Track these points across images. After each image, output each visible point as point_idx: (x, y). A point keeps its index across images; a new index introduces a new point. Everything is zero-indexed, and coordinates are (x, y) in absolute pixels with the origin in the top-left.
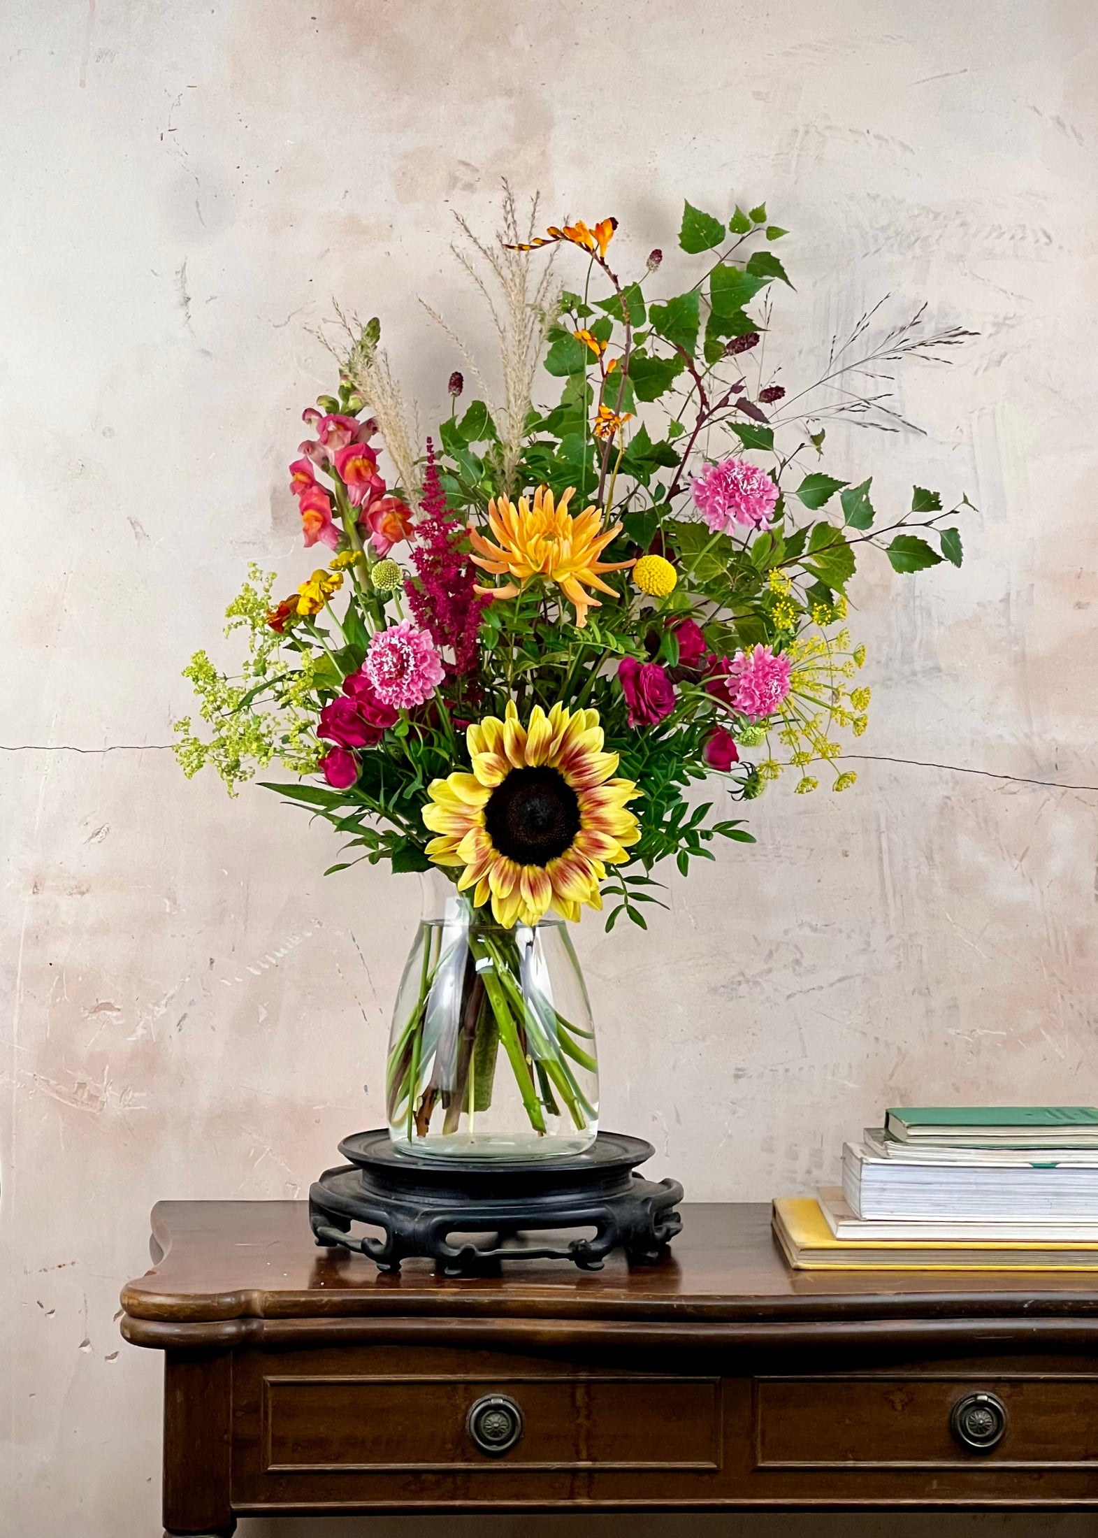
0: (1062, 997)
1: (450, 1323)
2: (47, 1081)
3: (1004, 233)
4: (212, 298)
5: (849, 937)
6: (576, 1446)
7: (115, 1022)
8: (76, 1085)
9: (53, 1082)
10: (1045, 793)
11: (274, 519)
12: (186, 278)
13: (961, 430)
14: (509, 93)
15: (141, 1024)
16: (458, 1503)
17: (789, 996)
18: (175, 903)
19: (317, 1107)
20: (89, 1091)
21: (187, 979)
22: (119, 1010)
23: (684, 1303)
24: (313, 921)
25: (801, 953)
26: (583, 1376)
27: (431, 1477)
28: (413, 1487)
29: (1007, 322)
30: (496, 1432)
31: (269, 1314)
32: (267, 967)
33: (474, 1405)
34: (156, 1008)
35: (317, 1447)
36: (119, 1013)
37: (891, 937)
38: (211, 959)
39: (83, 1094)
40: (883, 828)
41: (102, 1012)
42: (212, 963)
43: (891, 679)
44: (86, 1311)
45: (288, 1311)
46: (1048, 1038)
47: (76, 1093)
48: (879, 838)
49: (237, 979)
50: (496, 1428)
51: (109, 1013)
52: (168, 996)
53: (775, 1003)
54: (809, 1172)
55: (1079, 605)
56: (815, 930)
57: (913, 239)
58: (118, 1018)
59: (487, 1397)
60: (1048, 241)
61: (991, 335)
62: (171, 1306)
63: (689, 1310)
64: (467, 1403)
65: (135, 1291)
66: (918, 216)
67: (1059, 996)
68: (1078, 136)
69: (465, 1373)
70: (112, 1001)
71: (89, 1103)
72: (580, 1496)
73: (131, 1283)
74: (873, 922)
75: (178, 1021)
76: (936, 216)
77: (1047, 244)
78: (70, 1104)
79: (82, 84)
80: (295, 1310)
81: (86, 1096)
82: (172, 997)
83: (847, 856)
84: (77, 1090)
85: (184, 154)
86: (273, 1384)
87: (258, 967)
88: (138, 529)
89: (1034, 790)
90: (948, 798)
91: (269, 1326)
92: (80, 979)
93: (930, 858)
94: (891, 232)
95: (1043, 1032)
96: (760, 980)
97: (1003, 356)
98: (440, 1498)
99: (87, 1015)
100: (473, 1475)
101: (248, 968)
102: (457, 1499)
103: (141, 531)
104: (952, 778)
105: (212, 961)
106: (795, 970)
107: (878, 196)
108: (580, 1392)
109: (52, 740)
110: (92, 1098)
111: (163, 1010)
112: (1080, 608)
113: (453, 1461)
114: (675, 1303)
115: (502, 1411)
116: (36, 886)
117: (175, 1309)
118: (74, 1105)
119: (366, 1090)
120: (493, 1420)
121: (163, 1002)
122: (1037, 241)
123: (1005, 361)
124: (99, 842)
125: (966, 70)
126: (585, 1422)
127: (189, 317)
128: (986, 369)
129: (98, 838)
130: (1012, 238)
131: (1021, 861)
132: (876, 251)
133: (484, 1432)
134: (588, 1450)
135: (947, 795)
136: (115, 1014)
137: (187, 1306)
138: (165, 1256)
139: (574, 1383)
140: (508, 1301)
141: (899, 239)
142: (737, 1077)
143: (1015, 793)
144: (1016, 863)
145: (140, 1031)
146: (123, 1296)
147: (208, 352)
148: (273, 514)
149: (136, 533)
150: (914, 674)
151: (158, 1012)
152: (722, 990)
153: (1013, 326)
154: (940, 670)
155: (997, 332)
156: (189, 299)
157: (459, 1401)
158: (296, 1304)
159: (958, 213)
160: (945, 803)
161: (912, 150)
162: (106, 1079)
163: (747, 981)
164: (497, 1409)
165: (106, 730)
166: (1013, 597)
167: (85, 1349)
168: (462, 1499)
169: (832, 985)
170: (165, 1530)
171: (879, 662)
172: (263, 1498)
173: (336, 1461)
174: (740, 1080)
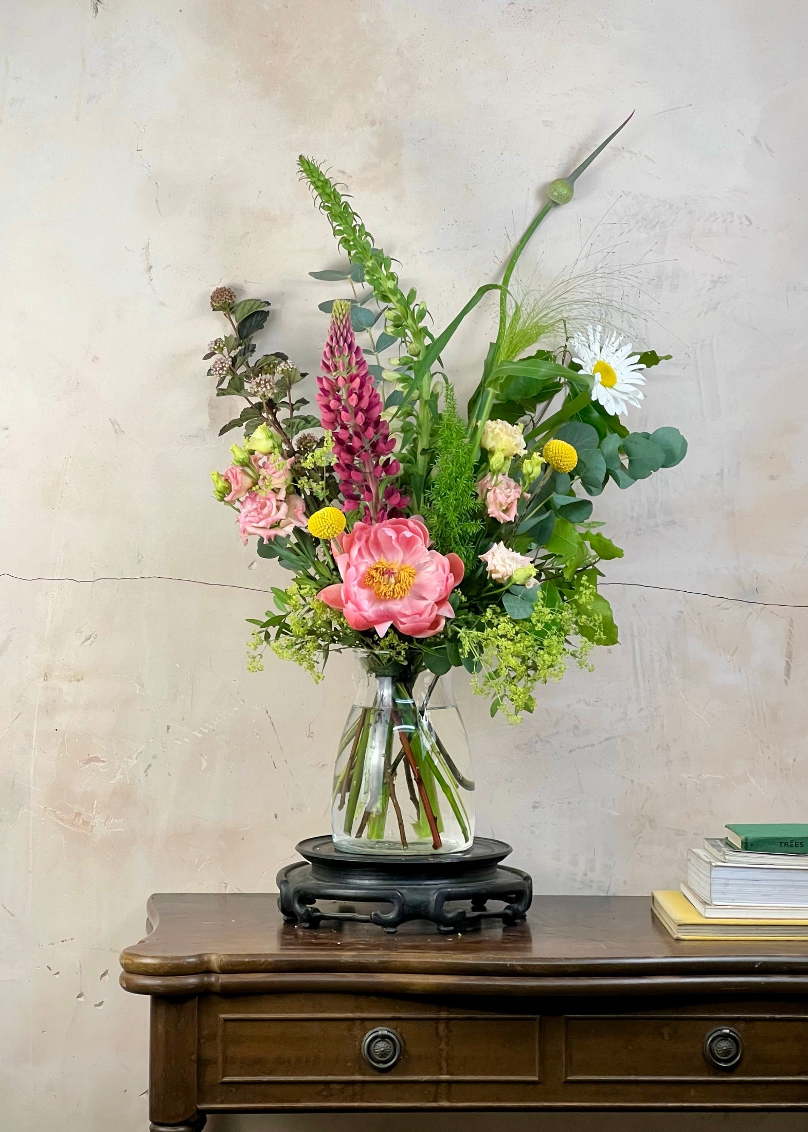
0: (762, 752)
1: (350, 977)
2: (54, 812)
3: (718, 218)
4: (167, 266)
5: (612, 709)
6: (440, 1065)
7: (101, 770)
8: (74, 814)
9: (58, 813)
10: (750, 608)
11: (211, 419)
12: (149, 253)
13: (689, 356)
14: (373, 123)
15: (119, 771)
16: (356, 1104)
17: (570, 751)
18: (143, 686)
19: (242, 829)
20: (83, 819)
21: (151, 740)
22: (104, 762)
23: (514, 963)
24: (239, 699)
25: (579, 720)
26: (444, 1015)
27: (338, 1087)
28: (325, 1093)
29: (721, 280)
30: (383, 1054)
31: (225, 970)
32: (206, 731)
33: (367, 1035)
34: (129, 760)
35: (255, 1065)
36: (104, 764)
37: (642, 709)
38: (168, 726)
39: (79, 820)
40: (636, 634)
41: (92, 763)
42: (168, 729)
43: (640, 530)
44: (81, 973)
45: (237, 968)
46: (752, 780)
47: (74, 820)
48: (633, 641)
49: (186, 740)
50: (382, 1051)
51: (97, 764)
52: (139, 751)
53: (561, 756)
54: (585, 874)
55: (772, 478)
56: (588, 704)
57: (655, 222)
58: (103, 768)
59: (375, 1030)
60: (749, 224)
61: (709, 289)
62: (154, 965)
63: (519, 968)
64: (363, 1033)
65: (130, 954)
66: (658, 206)
67: (760, 751)
68: (770, 150)
69: (361, 1012)
70: (99, 756)
71: (83, 826)
72: (443, 1100)
73: (128, 949)
74: (629, 698)
75: (144, 769)
76: (671, 206)
77: (749, 226)
78: (70, 828)
79: (77, 119)
80: (242, 967)
81: (81, 822)
82: (141, 752)
83: (610, 653)
84: (75, 817)
85: (148, 167)
86: (226, 1020)
87: (201, 732)
88: (116, 427)
89: (741, 607)
90: (682, 612)
91: (224, 979)
92: (77, 740)
93: (668, 654)
94: (639, 217)
95: (750, 777)
96: (549, 739)
97: (718, 304)
98: (343, 1101)
99: (81, 765)
100: (366, 1085)
101: (194, 732)
102: (355, 1102)
103: (118, 428)
104: (684, 598)
105: (168, 728)
106: (574, 733)
107: (630, 193)
108: (442, 1027)
109: (57, 574)
110: (86, 823)
111: (135, 762)
112: (773, 479)
113: (352, 1074)
114: (508, 963)
115: (387, 1040)
116: (46, 676)
117: (157, 966)
118: (72, 828)
119: (276, 817)
120: (380, 1046)
121: (135, 756)
122: (741, 223)
123: (719, 307)
124: (90, 645)
125: (691, 105)
126: (445, 1048)
127: (151, 280)
128: (706, 313)
129: (89, 642)
130: (724, 221)
131: (733, 656)
132: (629, 231)
133: (374, 1054)
134: (447, 1067)
135: (680, 610)
136: (101, 764)
137: (166, 965)
138: (155, 929)
139: (437, 1020)
140: (392, 961)
141: (645, 223)
142: (535, 807)
143: (728, 609)
144: (729, 657)
145: (119, 777)
146: (122, 958)
147: (165, 304)
148: (210, 416)
149: (115, 430)
150: (657, 526)
151: (131, 763)
152: (524, 746)
153: (725, 283)
154: (674, 523)
155: (714, 287)
156: (151, 267)
157: (357, 1031)
158: (243, 963)
159: (686, 204)
160: (680, 617)
161: (654, 161)
162: (95, 810)
163: (541, 740)
164: (383, 1038)
165: (94, 567)
166: (726, 471)
167: (80, 999)
168: (359, 1102)
169: (600, 743)
170: (150, 1123)
171: (632, 518)
172: (219, 1100)
173: (270, 1074)
174: (536, 810)
